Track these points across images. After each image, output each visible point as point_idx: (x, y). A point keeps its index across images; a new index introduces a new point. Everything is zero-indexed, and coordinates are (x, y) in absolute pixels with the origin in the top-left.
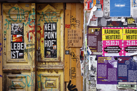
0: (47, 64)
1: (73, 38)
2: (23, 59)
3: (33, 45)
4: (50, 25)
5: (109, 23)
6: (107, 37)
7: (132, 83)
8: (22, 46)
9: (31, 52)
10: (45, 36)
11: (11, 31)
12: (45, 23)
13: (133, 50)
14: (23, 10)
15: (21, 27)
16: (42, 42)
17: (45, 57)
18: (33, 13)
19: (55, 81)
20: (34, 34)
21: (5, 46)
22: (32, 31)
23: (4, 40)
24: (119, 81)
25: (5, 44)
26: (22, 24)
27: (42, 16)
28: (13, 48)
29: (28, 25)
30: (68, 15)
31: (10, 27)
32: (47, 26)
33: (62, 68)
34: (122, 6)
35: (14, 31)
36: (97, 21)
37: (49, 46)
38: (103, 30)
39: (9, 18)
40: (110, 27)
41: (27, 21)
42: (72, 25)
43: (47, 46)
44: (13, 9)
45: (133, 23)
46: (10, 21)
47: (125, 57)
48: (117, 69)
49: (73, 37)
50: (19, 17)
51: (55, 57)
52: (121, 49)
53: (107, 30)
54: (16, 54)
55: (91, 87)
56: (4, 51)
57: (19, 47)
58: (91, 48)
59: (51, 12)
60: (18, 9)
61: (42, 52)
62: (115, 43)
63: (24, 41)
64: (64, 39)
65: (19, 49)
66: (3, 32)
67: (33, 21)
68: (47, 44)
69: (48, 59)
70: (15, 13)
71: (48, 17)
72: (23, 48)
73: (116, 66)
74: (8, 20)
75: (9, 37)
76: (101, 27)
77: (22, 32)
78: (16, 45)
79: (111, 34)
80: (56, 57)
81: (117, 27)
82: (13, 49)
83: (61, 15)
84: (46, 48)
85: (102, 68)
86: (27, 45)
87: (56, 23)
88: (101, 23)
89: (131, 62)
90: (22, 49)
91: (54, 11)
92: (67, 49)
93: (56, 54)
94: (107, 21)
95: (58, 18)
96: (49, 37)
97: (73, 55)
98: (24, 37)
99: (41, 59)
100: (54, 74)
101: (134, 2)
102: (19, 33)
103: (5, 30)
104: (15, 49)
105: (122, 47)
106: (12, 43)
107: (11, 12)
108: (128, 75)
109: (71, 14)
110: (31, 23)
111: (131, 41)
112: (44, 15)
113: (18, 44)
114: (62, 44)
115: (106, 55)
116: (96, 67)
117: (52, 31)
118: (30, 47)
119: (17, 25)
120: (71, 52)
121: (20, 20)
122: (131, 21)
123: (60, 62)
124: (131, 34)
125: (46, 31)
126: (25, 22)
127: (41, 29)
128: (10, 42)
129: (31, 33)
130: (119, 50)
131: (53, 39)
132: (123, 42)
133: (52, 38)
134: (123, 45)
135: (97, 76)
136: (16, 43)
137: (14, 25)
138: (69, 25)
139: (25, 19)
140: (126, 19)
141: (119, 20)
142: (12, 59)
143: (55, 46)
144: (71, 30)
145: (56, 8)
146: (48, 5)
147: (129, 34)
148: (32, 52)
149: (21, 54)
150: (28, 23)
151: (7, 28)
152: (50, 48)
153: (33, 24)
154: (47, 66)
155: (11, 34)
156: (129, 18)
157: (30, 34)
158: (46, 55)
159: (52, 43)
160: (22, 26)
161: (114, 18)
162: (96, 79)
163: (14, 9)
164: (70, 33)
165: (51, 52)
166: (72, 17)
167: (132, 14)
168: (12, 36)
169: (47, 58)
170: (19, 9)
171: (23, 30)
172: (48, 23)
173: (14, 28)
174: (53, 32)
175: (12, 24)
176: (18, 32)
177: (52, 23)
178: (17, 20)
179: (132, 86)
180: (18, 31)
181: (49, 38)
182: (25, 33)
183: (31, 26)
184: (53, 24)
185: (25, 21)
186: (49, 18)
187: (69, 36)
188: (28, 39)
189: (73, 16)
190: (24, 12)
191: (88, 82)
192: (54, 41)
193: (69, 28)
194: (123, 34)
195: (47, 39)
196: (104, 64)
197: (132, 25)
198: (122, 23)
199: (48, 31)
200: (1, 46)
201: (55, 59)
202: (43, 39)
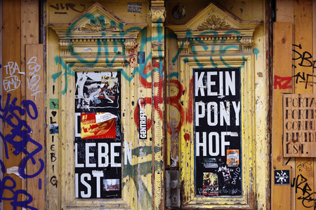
1: (303, 125)
2: (119, 202)
3: (156, 149)
4: (215, 78)
8: (114, 154)
9: (149, 175)
10: (198, 116)
11: (77, 100)
12: (195, 70)
14: (121, 26)
15: (111, 86)
16: (187, 137)
17: (197, 193)
18: (156, 36)
20: (160, 112)
21: (52, 155)
23: (52, 131)
25: (56, 148)
26: (115, 74)
27: (187, 43)
28: (81, 160)
29: (136, 80)
30: (284, 41)
31: (71, 87)
32: (205, 80)
35: (88, 100)
37: (211, 153)
39: (69, 54)
41: (134, 64)
42: (300, 79)
43: (205, 154)
44: (85, 23)
46: (72, 64)
49: (303, 120)
50: (103, 50)
51: (233, 192)
54: (93, 182)
56: (50, 173)
57: (103, 160)
59: (220, 29)
60: (102, 21)
63: (122, 134)
64: (269, 130)
65: (106, 165)
66: (48, 104)
67: (155, 65)
68: (204, 145)
70: (89, 36)
71: (210, 48)
72: (118, 160)
74: (64, 60)
75: (68, 121)
77: (115, 104)
78: (94, 150)
80: (239, 193)
82: (82, 166)
83: (257, 41)
84: (200, 161)
86: (135, 152)
87: (238, 71)
90: (113, 165)
91: (232, 26)
92: (280, 166)
95: (246, 51)
96: (213, 121)
97: (302, 186)
98: (124, 120)
99: (183, 199)
102: (103, 106)
103: (55, 97)
104: (88, 165)
106: (78, 140)
107: (77, 31)
109: (294, 39)
110: (149, 72)
112: (192, 41)
113: (100, 145)
114: (262, 145)
117: (223, 100)
118: (144, 158)
119: (96, 77)
120: (293, 175)
121: (107, 62)
125: (199, 98)
126: (124, 69)
127: (184, 92)
128: (72, 139)
129: (149, 106)
131: (225, 128)
133: (222, 124)
136: (94, 145)
137: (85, 80)
138: (289, 79)
139: (125, 57)
142: (79, 203)
143: (236, 155)
144: (295, 96)
145: (238, 15)
146: (212, 6)
148: (153, 177)
149: (111, 182)
150: (136, 69)
151: (63, 88)
152: (217, 162)
153: (156, 74)
155: (77, 111)
157: (146, 111)
158: (200, 184)
159: (225, 143)
160: (116, 80)
163: (88, 21)
164: (290, 108)
165: (220, 175)
166: (297, 49)
168: (79, 118)
169: (205, 198)
170: (107, 21)
171: (118, 96)
172: (206, 70)
173: (85, 90)
174: (228, 103)
175: (79, 75)
176: (99, 102)
177: (224, 70)
178: (96, 62)
180: (102, 99)
181: (210, 123)
182: (126, 107)
183: (149, 80)
184: (227, 73)
185: (126, 63)
186: (213, 51)
187: (290, 116)
188: (139, 130)
189: (300, 47)
190: (122, 32)
192: (229, 133)
193: (287, 90)
195: (203, 127)
199: (207, 99)
200: (40, 155)
201: (235, 199)
202: (188, 127)
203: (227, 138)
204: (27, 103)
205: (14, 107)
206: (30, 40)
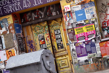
0: (60, 53)
3: (50, 44)
4: (57, 31)
5: (77, 25)
6: (77, 33)
7: (94, 54)
8: (45, 46)
9: (50, 48)
10: (56, 37)
12: (54, 31)
13: (91, 36)
16: (55, 41)
17: (58, 49)
18: (47, 27)
19: (65, 61)
22: (48, 37)
23: (36, 44)
24: (88, 54)
25: (37, 47)
28: (41, 48)
29: (46, 34)
30: (64, 23)
31: (37, 37)
32: (56, 32)
33: (67, 53)
34: (81, 15)
36: (71, 25)
38: (75, 29)
39: (36, 32)
40: (78, 27)
45: (88, 22)
46: (37, 34)
47: (88, 41)
48: (86, 48)
50: (40, 31)
52: (85, 37)
53: (76, 29)
55: (75, 60)
58: (71, 40)
59: (56, 24)
61: (56, 47)
62: (82, 35)
67: (47, 31)
68: (58, 42)
69: (59, 50)
70: (38, 29)
71: (55, 27)
72: (46, 46)
73: (85, 47)
75: (38, 43)
76: (74, 28)
78: (42, 46)
79: (79, 31)
81: (81, 26)
83: (61, 24)
84: (58, 44)
85: (78, 49)
87: (60, 29)
88: (73, 26)
89: (91, 43)
90: (45, 47)
93: (63, 46)
94: (76, 24)
95: (60, 26)
99: (56, 50)
100: (64, 57)
101: (87, 11)
103: (35, 39)
105: (86, 36)
106: (40, 45)
107: (36, 29)
108: (91, 50)
111: (89, 32)
112: (53, 26)
113: (43, 45)
114: (65, 40)
115: (79, 42)
116: (75, 49)
118: (49, 46)
119: (40, 35)
122: (87, 22)
123: (65, 50)
124: (89, 28)
125: (56, 35)
127: (53, 34)
128: (39, 45)
130: (85, 38)
132: (85, 33)
133: (59, 38)
134: (86, 35)
135: (77, 54)
140: (85, 21)
141: (81, 22)
143: (62, 42)
146: (53, 21)
147: (88, 29)
152: (60, 44)
153: (48, 33)
154: (60, 54)
155: (39, 40)
156: (86, 20)
158: (58, 48)
160: (43, 35)
161: (79, 22)
162: (76, 55)
163: (37, 27)
165: (61, 46)
167: (87, 18)
170: (40, 26)
171: (44, 37)
172: (56, 30)
173: (39, 37)
174: (59, 35)
176: (42, 38)
177: (58, 30)
178: (40, 33)
179: (94, 55)
182: (45, 39)
185: (44, 32)
188: (48, 41)
190: (42, 27)
191: (73, 58)
194: (84, 29)
195: (57, 39)
196: (79, 47)
197: (88, 24)
198: (83, 24)
199: (57, 35)
200: (35, 48)
201: (63, 49)
202: (55, 39)
203: (60, 40)
204: (31, 41)
205: (30, 42)
206: (30, 31)
